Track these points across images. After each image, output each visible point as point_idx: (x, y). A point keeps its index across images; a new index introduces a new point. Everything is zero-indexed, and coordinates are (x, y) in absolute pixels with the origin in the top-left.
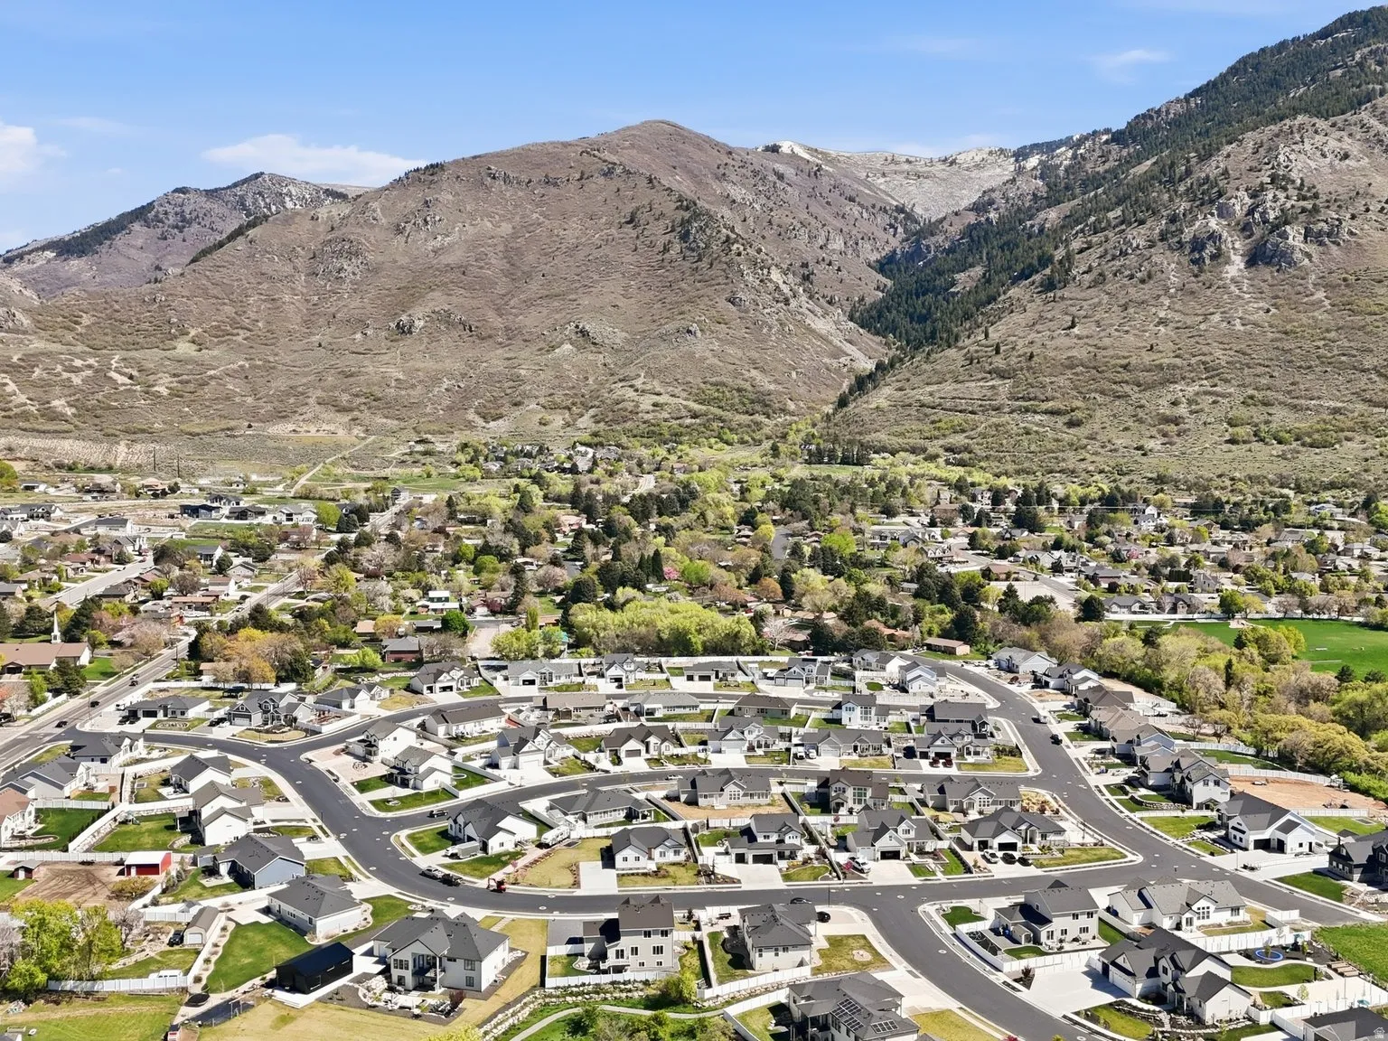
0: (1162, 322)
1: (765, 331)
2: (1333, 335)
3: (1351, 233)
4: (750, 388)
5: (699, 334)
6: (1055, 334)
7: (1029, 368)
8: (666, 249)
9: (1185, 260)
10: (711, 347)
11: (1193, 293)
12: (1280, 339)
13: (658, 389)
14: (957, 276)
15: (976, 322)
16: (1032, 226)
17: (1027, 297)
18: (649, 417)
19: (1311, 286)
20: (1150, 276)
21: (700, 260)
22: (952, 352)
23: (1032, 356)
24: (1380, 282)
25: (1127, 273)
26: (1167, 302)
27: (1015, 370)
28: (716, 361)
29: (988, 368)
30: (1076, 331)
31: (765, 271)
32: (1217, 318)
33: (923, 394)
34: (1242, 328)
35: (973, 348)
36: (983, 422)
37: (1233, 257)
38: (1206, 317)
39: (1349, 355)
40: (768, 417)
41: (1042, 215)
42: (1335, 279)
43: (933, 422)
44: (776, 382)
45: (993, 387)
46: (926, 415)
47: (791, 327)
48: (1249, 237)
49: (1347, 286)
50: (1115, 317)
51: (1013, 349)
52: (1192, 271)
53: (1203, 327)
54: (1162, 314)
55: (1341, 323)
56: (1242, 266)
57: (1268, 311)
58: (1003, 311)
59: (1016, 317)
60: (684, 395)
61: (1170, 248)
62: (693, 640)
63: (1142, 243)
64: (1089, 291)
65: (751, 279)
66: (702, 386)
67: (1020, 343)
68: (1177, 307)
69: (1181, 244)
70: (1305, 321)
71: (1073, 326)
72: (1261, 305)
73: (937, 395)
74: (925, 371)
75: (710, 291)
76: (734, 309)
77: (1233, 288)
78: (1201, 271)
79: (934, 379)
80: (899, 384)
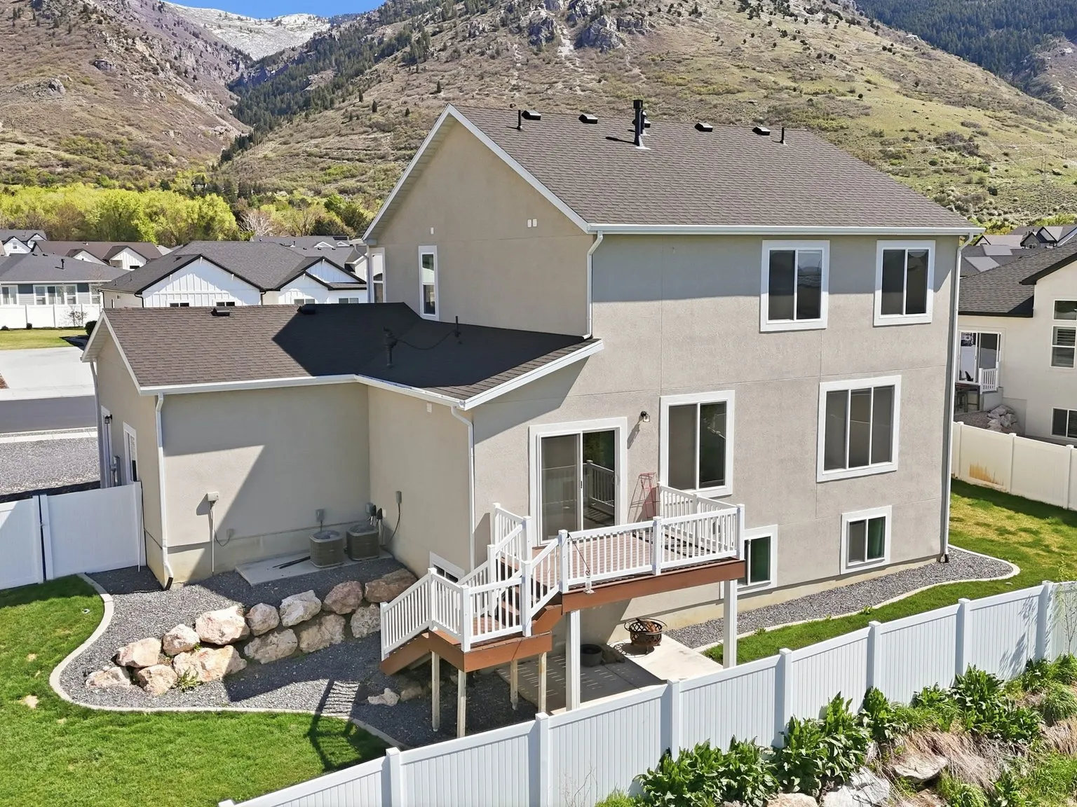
0: (516, 88)
1: (136, 94)
2: (653, 99)
3: (651, 26)
4: (127, 141)
5: (63, 89)
6: (425, 97)
7: (406, 123)
8: (16, 15)
9: (525, 41)
10: (78, 102)
11: (536, 67)
12: (614, 102)
13: (20, 138)
14: (311, 77)
15: (347, 90)
16: (372, 39)
17: (392, 70)
18: (14, 164)
19: (628, 64)
20: (498, 53)
21: (56, 26)
22: (330, 113)
23: (407, 113)
24: (679, 62)
25: (478, 50)
26: (516, 73)
27: (394, 125)
28: (85, 115)
29: (368, 123)
30: (442, 94)
31: (130, 41)
32: (560, 85)
33: (310, 146)
34: (583, 93)
35: (350, 109)
36: (372, 169)
37: (564, 41)
38: (551, 85)
39: (670, 115)
40: (150, 168)
41: (380, 30)
42: (645, 58)
43: (322, 169)
44: (153, 137)
45: (375, 139)
46: (314, 163)
47: (163, 94)
48: (573, 26)
49: (656, 64)
50: (475, 84)
51: (389, 107)
52: (531, 50)
53: (549, 92)
54: (514, 82)
55: (658, 91)
56: (572, 47)
57: (600, 81)
58: (371, 80)
59: (384, 85)
60: (53, 145)
61: (511, 31)
62: (142, 228)
63: (487, 27)
64: (447, 64)
65: (115, 46)
66: (74, 137)
67: (394, 104)
68: (525, 77)
69: (520, 29)
70: (630, 89)
71: (439, 91)
72: (593, 77)
73: (323, 146)
74: (307, 128)
75: (72, 54)
76: (100, 72)
77: (568, 64)
78: (540, 50)
79: (318, 134)
80: (283, 140)
